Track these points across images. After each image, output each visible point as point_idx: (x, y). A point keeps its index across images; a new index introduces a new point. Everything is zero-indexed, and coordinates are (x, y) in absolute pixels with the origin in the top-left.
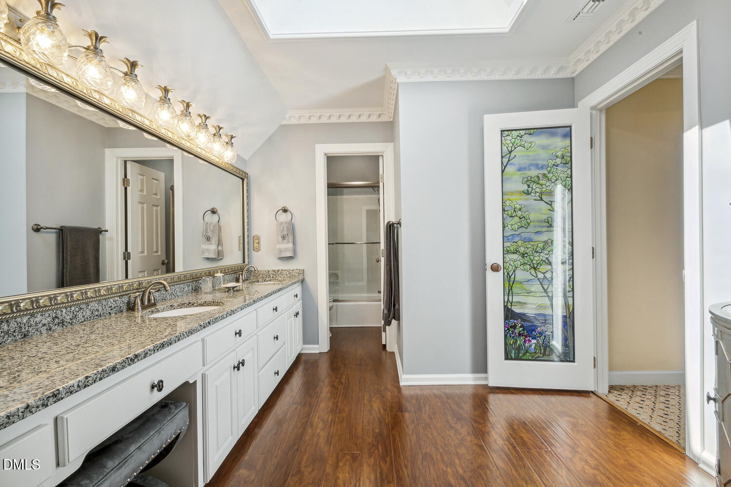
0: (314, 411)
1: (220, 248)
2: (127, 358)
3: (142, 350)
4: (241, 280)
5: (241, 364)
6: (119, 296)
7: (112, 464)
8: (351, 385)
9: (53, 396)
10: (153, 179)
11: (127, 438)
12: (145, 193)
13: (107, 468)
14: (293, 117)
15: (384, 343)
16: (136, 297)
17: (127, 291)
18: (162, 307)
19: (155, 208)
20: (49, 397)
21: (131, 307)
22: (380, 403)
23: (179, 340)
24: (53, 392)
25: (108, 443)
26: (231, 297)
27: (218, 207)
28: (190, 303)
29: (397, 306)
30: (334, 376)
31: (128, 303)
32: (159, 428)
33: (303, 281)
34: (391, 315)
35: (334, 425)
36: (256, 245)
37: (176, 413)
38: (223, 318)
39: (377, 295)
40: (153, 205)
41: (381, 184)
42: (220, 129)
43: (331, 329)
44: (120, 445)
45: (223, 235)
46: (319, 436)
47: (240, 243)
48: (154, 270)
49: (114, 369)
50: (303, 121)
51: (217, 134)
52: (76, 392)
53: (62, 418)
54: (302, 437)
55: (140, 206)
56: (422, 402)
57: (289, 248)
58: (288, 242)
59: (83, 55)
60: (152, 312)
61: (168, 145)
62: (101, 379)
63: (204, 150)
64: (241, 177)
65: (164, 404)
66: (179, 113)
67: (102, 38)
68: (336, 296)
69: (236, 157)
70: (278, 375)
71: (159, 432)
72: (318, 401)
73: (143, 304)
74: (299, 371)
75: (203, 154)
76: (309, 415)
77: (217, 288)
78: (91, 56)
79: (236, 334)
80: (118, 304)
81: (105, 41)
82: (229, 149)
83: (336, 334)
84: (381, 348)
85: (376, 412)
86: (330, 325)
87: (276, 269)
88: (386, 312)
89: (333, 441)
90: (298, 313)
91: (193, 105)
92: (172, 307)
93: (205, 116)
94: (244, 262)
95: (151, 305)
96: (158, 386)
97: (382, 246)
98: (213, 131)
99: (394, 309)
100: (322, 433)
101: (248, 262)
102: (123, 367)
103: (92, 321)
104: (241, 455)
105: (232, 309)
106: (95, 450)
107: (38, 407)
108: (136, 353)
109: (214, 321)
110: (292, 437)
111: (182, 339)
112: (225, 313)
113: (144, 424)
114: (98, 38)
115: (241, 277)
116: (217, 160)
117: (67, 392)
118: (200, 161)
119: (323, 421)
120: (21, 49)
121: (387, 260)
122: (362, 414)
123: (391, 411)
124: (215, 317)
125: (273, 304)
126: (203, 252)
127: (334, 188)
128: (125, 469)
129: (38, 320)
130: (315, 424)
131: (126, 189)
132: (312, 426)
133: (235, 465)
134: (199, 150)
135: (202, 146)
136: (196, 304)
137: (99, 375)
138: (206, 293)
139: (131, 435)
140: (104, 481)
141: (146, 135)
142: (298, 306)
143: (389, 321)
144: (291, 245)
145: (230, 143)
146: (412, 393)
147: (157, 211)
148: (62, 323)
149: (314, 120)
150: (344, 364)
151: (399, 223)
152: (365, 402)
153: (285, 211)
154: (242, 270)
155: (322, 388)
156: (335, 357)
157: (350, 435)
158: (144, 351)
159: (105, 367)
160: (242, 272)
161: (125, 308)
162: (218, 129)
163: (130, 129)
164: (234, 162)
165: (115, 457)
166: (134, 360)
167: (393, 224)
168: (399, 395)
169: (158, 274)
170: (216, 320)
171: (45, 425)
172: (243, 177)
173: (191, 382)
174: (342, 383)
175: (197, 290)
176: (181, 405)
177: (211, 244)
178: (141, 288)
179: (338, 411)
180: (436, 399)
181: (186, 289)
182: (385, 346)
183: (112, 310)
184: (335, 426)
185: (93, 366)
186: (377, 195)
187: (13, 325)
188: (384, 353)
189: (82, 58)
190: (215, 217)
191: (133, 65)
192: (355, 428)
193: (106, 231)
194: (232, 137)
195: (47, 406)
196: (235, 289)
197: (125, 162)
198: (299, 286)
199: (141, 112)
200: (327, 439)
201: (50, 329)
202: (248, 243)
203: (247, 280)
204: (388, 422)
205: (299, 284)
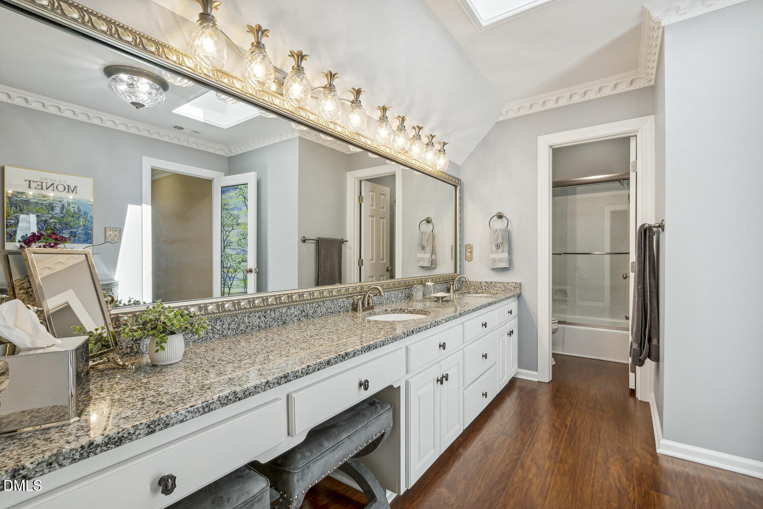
0: (527, 450)
1: (434, 257)
2: (339, 355)
3: (352, 350)
4: (452, 290)
5: (444, 378)
6: (346, 297)
7: (328, 445)
8: (578, 430)
9: (284, 377)
10: (381, 194)
11: (341, 426)
12: (374, 208)
13: (324, 448)
14: (511, 111)
15: (632, 386)
16: (358, 300)
17: (352, 294)
18: (378, 311)
19: (382, 220)
20: (282, 377)
21: (355, 309)
22: (621, 468)
23: (383, 345)
24: (285, 374)
25: (327, 425)
26: (438, 307)
27: (432, 217)
28: (401, 309)
29: (654, 342)
30: (555, 414)
31: (353, 304)
32: (365, 424)
33: (519, 296)
34: (645, 352)
35: (552, 476)
36: (468, 254)
37: (381, 413)
38: (426, 328)
39: (624, 321)
40: (381, 218)
41: (632, 176)
42: (432, 138)
43: (555, 356)
44: (335, 430)
45: (436, 243)
46: (531, 481)
47: (452, 252)
48: (381, 276)
49: (328, 363)
50: (524, 112)
51: (430, 144)
52: (300, 377)
53: (292, 396)
54: (510, 476)
55: (371, 219)
56: (696, 489)
57: (504, 258)
58: (503, 251)
59: (322, 94)
60: (370, 314)
61: (388, 161)
62: (318, 370)
63: (418, 161)
64: (454, 184)
65: (372, 401)
66: (395, 128)
67: (335, 74)
68: (563, 317)
69: (448, 164)
70: (486, 397)
71: (365, 427)
72: (532, 439)
73: (363, 306)
74: (511, 397)
75: (417, 164)
76: (520, 453)
77: (427, 296)
78: (327, 92)
79: (440, 346)
80: (345, 305)
81: (337, 77)
82: (441, 157)
83: (561, 363)
84: (628, 393)
85: (614, 479)
86: (553, 349)
87: (489, 280)
88: (635, 346)
89: (548, 496)
90: (512, 332)
91: (407, 119)
92: (386, 312)
93: (419, 127)
94: (456, 272)
95: (369, 308)
96: (364, 384)
97: (633, 257)
98: (425, 140)
99: (650, 345)
100: (535, 480)
101: (460, 272)
102: (336, 363)
103: (326, 316)
104: (443, 471)
105: (436, 320)
106: (318, 428)
107: (274, 384)
108: (347, 351)
109: (417, 330)
110: (498, 471)
111: (387, 344)
112: (429, 323)
113: (355, 416)
114: (332, 76)
115: (452, 287)
116: (430, 169)
117: (294, 376)
118: (415, 172)
119: (538, 467)
120: (284, 100)
121: (639, 277)
122: (593, 474)
123: (639, 485)
124: (419, 327)
125: (483, 319)
126: (418, 261)
127: (561, 187)
128: (337, 452)
129: (292, 311)
130: (526, 465)
131: (360, 204)
132: (523, 467)
133: (437, 480)
134: (414, 162)
135: (416, 157)
136: (406, 311)
137: (317, 366)
138: (417, 301)
139: (344, 424)
140: (321, 458)
141: (370, 155)
142: (513, 324)
143: (640, 360)
144: (506, 255)
145: (442, 151)
146: (679, 469)
147: (383, 223)
148: (307, 316)
149: (537, 109)
150: (571, 403)
151: (661, 226)
152: (598, 460)
153: (500, 217)
154: (453, 280)
155: (539, 425)
156: (558, 390)
157: (573, 496)
158: (353, 351)
159: (322, 360)
160: (453, 282)
161: (350, 308)
162: (430, 138)
163: (358, 151)
164: (446, 169)
165: (330, 439)
166: (344, 357)
167: (650, 228)
168: (654, 466)
169: (383, 280)
170: (419, 330)
171: (281, 399)
172: (456, 183)
173: (396, 386)
174: (566, 426)
175: (409, 297)
176: (386, 407)
177: (425, 253)
178: (362, 292)
179: (558, 460)
180: (725, 493)
181: (400, 295)
182: (633, 392)
183: (341, 308)
184: (554, 477)
185: (315, 357)
186: (627, 191)
187: (278, 314)
188: (631, 400)
189: (321, 96)
190: (430, 226)
191: (358, 92)
192: (581, 490)
193: (347, 241)
194: (445, 144)
195: (280, 384)
196: (444, 299)
197: (361, 181)
198: (515, 301)
199: (366, 134)
200: (541, 490)
201: (299, 320)
202: (460, 252)
203: (458, 290)
204: (632, 499)
205: (516, 298)
